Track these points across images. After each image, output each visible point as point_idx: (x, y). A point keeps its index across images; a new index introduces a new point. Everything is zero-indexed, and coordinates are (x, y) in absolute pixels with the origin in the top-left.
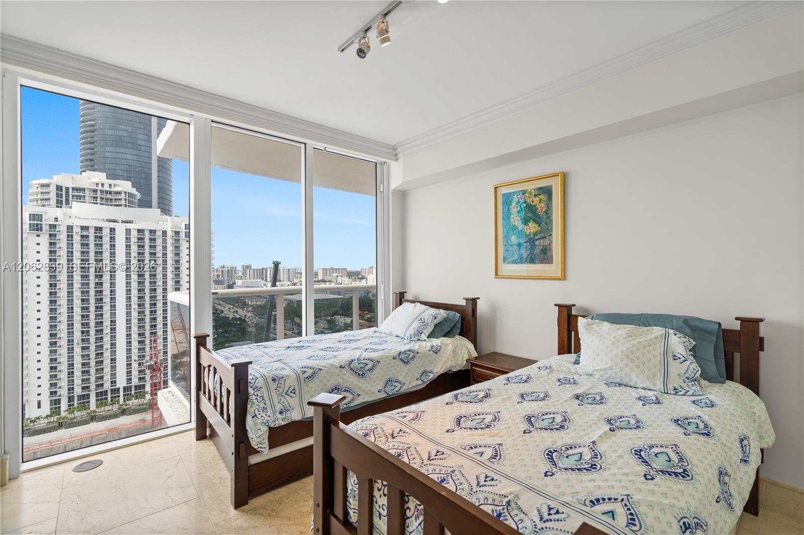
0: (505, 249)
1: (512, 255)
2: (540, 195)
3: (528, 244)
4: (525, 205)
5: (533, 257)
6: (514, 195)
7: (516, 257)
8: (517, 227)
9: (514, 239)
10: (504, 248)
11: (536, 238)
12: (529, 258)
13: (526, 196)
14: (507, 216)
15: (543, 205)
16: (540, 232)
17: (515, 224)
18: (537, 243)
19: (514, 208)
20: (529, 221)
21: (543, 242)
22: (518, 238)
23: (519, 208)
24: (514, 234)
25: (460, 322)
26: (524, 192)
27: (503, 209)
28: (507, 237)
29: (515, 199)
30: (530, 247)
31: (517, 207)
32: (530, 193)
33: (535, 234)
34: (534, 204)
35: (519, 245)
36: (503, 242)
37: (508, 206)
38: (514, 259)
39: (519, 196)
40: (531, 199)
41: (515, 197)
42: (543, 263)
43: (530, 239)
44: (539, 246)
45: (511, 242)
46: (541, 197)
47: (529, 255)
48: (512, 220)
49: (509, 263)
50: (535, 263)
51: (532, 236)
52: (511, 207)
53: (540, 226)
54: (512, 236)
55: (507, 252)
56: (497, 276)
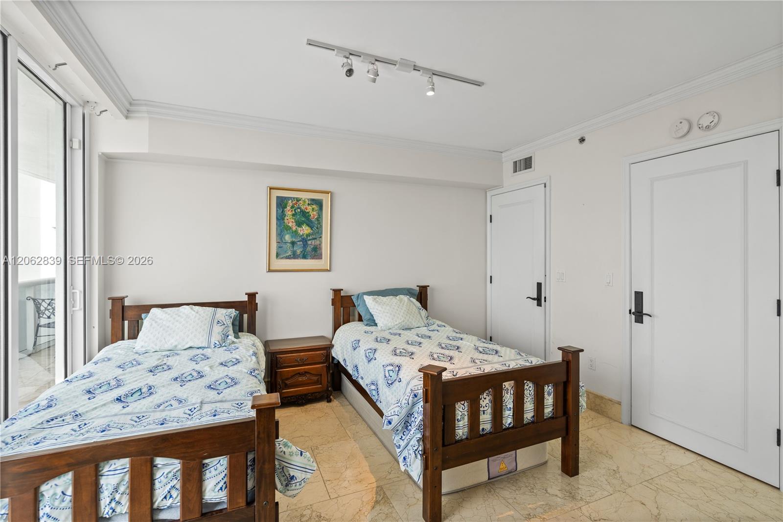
0: (279, 245)
1: (286, 252)
2: (313, 205)
3: (301, 243)
4: (299, 210)
5: (305, 254)
6: (289, 200)
7: (290, 253)
8: (290, 228)
9: (288, 238)
10: (277, 245)
11: (309, 238)
12: (302, 254)
13: (301, 203)
14: (281, 218)
15: (315, 213)
16: (312, 234)
17: (290, 225)
18: (309, 242)
19: (289, 211)
20: (303, 224)
21: (315, 242)
22: (292, 237)
23: (294, 212)
24: (288, 233)
26: (298, 200)
27: (277, 211)
28: (280, 235)
29: (290, 203)
30: (303, 245)
31: (292, 211)
32: (304, 201)
33: (308, 235)
34: (307, 211)
35: (293, 243)
36: (277, 240)
37: (282, 208)
38: (287, 255)
39: (294, 202)
40: (305, 207)
41: (290, 201)
42: (314, 259)
43: (303, 239)
44: (311, 245)
45: (285, 240)
46: (314, 206)
47: (302, 252)
48: (286, 221)
49: (282, 258)
50: (307, 259)
51: (305, 236)
52: (286, 210)
53: (312, 229)
54: (286, 235)
55: (280, 249)
56: (270, 271)
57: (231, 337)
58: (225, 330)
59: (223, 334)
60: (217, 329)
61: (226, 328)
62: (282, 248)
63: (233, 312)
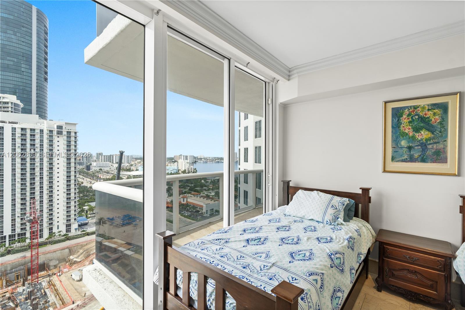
0: (394, 150)
1: (401, 156)
2: (435, 109)
3: (419, 147)
4: (417, 117)
5: (425, 157)
6: (405, 109)
7: (406, 157)
8: (407, 134)
9: (404, 143)
10: (393, 150)
11: (429, 143)
12: (420, 158)
13: (419, 110)
14: (396, 126)
15: (437, 117)
16: (433, 138)
17: (406, 131)
18: (430, 147)
19: (405, 119)
20: (422, 130)
21: (437, 146)
22: (409, 142)
23: (410, 120)
24: (404, 139)
25: (354, 206)
26: (415, 107)
27: (392, 120)
28: (396, 141)
29: (406, 112)
30: (421, 150)
31: (408, 119)
32: (423, 108)
33: (427, 140)
34: (427, 116)
35: (410, 148)
36: (392, 145)
37: (398, 117)
38: (404, 158)
39: (411, 110)
40: (424, 113)
41: (406, 110)
42: (436, 162)
43: (422, 143)
44: (431, 149)
45: (401, 145)
46: (435, 111)
47: (420, 156)
48: (402, 128)
49: (397, 161)
50: (427, 162)
51: (424, 141)
52: (401, 118)
53: (433, 133)
54: (401, 141)
55: (395, 153)
56: (385, 171)
57: (341, 220)
58: (337, 213)
59: (334, 216)
60: (331, 211)
61: (338, 212)
62: (397, 153)
63: (346, 200)
